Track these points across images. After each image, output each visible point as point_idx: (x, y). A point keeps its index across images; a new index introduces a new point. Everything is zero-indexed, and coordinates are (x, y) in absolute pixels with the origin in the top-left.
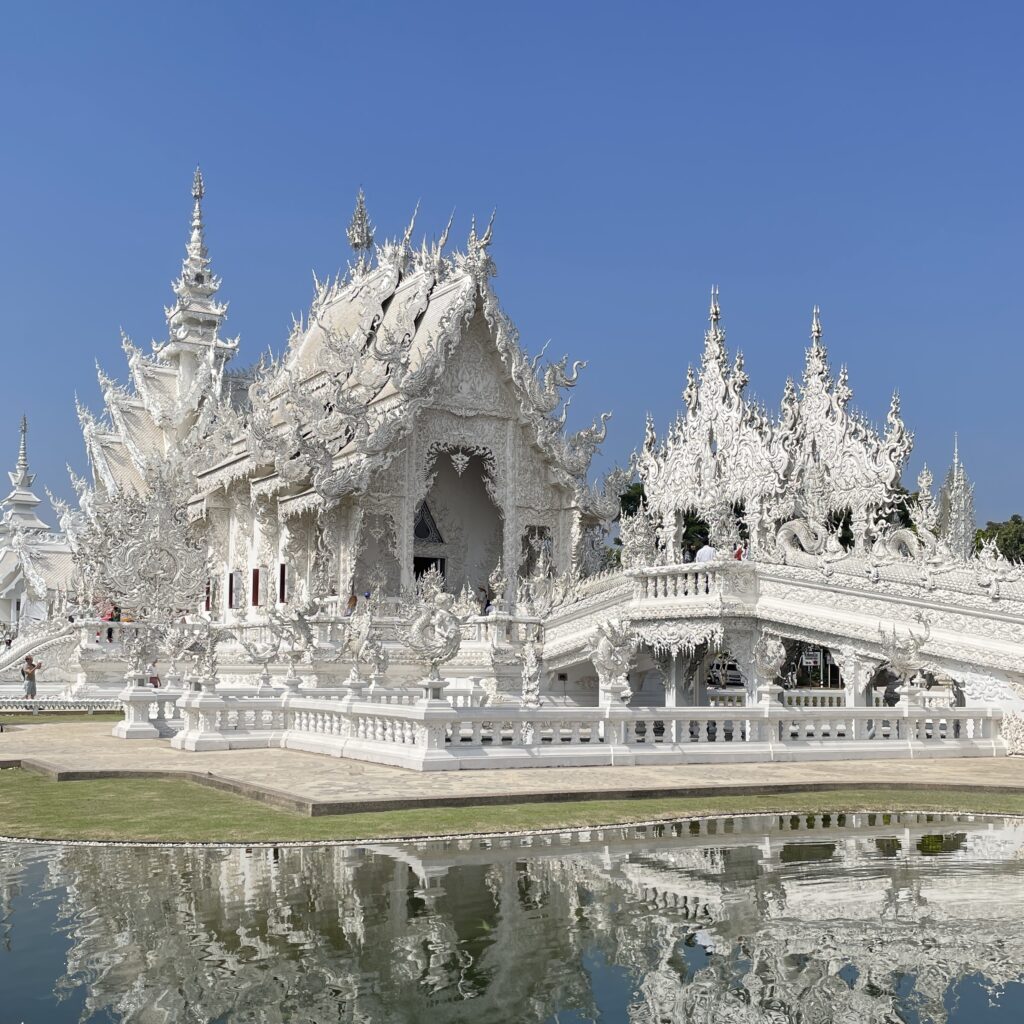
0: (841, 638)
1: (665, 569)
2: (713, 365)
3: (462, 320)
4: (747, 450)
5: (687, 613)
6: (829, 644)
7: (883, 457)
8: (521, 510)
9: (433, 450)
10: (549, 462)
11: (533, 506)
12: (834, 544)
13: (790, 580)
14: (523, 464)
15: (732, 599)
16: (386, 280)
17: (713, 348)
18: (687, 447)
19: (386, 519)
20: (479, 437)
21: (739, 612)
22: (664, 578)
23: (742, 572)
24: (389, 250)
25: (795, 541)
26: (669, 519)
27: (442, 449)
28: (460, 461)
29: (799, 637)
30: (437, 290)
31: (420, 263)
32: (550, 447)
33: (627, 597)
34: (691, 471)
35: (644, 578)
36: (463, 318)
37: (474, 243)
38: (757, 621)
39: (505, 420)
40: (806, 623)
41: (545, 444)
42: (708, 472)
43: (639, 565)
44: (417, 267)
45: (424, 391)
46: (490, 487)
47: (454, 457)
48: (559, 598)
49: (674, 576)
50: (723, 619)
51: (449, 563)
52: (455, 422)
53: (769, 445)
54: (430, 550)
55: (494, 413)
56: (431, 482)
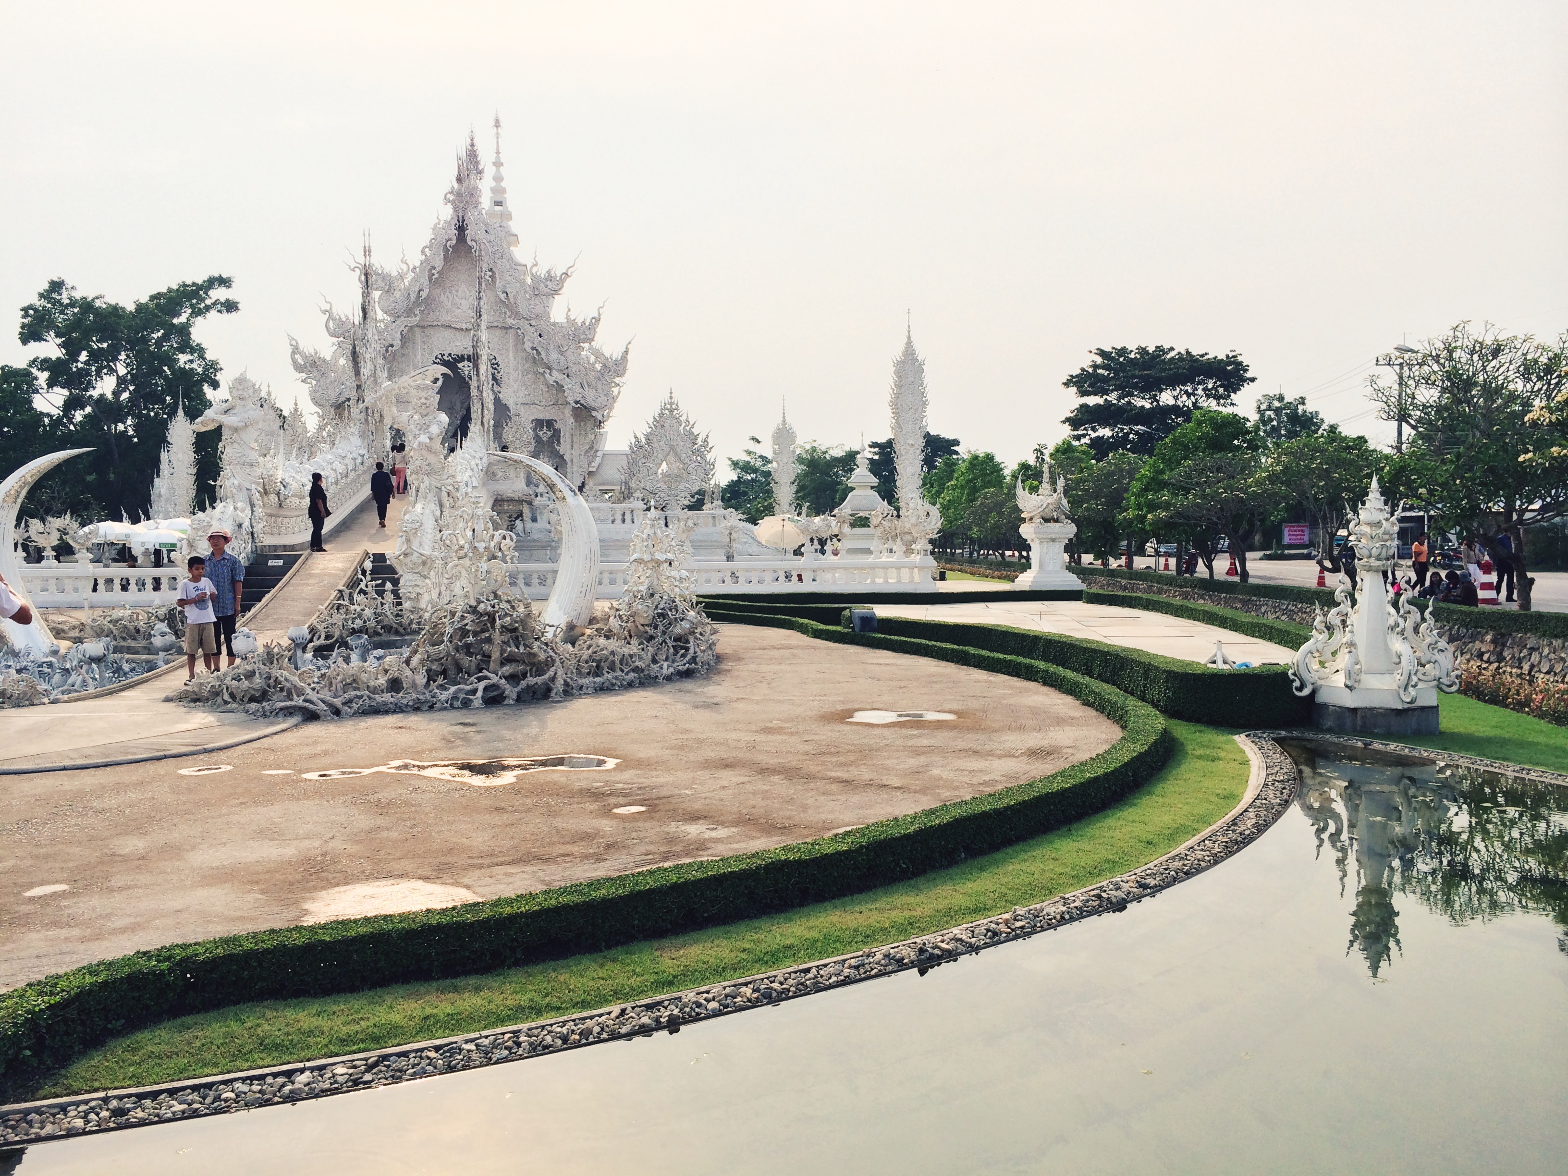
3: (444, 248)
8: (527, 406)
9: (438, 360)
11: (537, 402)
14: (526, 366)
27: (447, 359)
28: (466, 368)
32: (537, 350)
36: (446, 245)
39: (506, 329)
41: (533, 348)
45: (409, 312)
47: (460, 365)
52: (458, 334)
55: (495, 324)
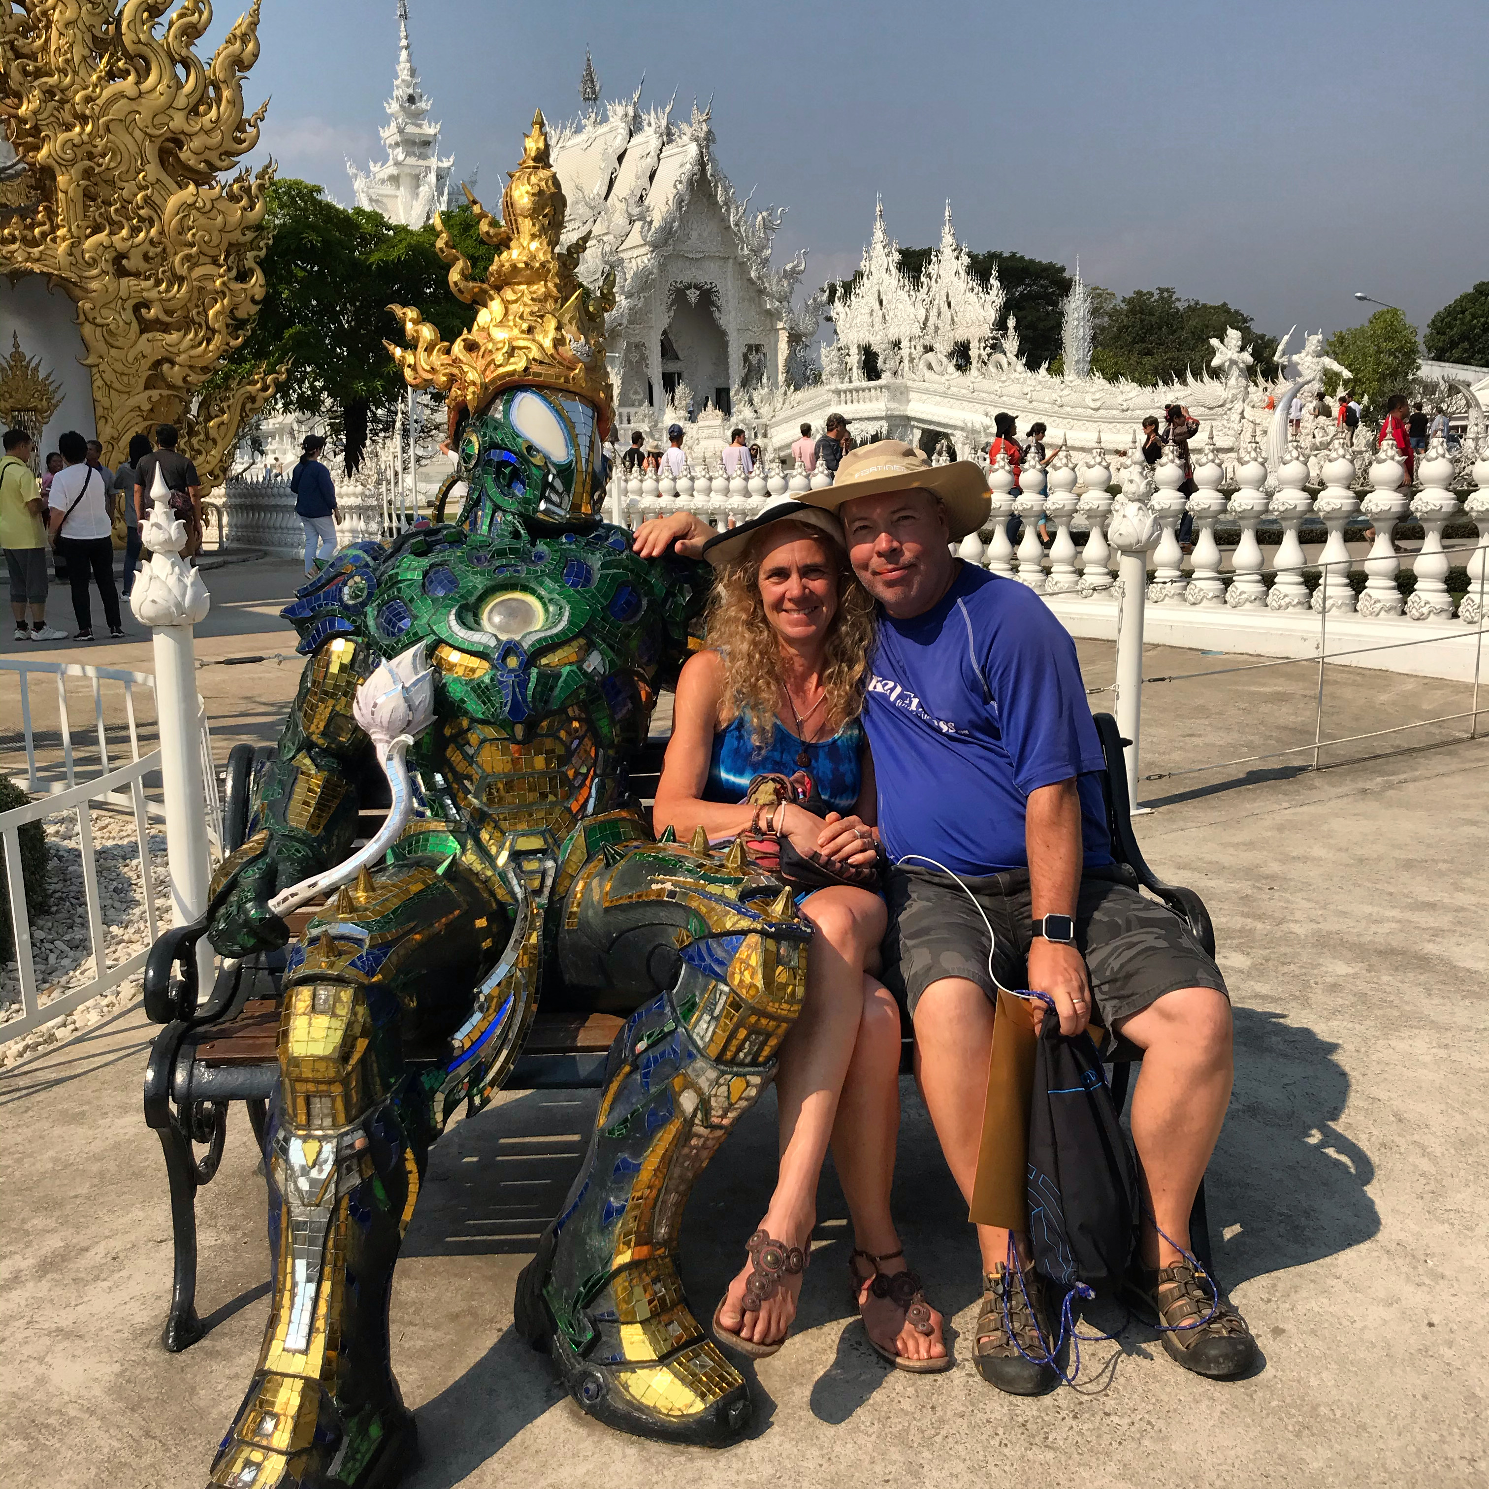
0: (955, 427)
1: (851, 386)
2: (879, 246)
3: (690, 182)
4: (901, 306)
5: (866, 415)
6: (949, 431)
7: (988, 306)
8: (741, 332)
9: (672, 288)
10: (761, 292)
11: (750, 328)
12: (951, 368)
13: (927, 391)
14: (741, 295)
15: (893, 405)
16: (620, 137)
17: (879, 235)
18: (864, 301)
19: (639, 346)
20: (707, 274)
21: (897, 413)
22: (851, 391)
23: (898, 388)
24: (620, 110)
25: (930, 367)
26: (854, 351)
27: (679, 286)
28: (693, 296)
29: (932, 427)
30: (668, 150)
31: (650, 125)
32: (762, 280)
33: (827, 404)
34: (866, 318)
35: (838, 392)
36: (691, 180)
37: (697, 116)
38: (909, 419)
39: (726, 259)
40: (935, 419)
42: (878, 319)
43: (836, 383)
44: (646, 128)
45: (664, 241)
46: (717, 315)
47: (688, 292)
48: (779, 406)
49: (857, 391)
50: (887, 418)
51: (685, 375)
52: (688, 263)
53: (914, 304)
54: (673, 367)
55: (717, 254)
56: (672, 314)
